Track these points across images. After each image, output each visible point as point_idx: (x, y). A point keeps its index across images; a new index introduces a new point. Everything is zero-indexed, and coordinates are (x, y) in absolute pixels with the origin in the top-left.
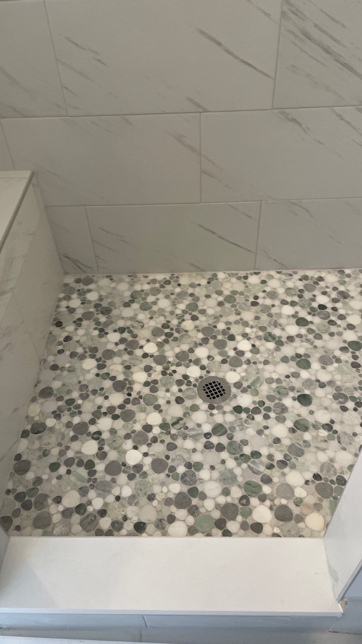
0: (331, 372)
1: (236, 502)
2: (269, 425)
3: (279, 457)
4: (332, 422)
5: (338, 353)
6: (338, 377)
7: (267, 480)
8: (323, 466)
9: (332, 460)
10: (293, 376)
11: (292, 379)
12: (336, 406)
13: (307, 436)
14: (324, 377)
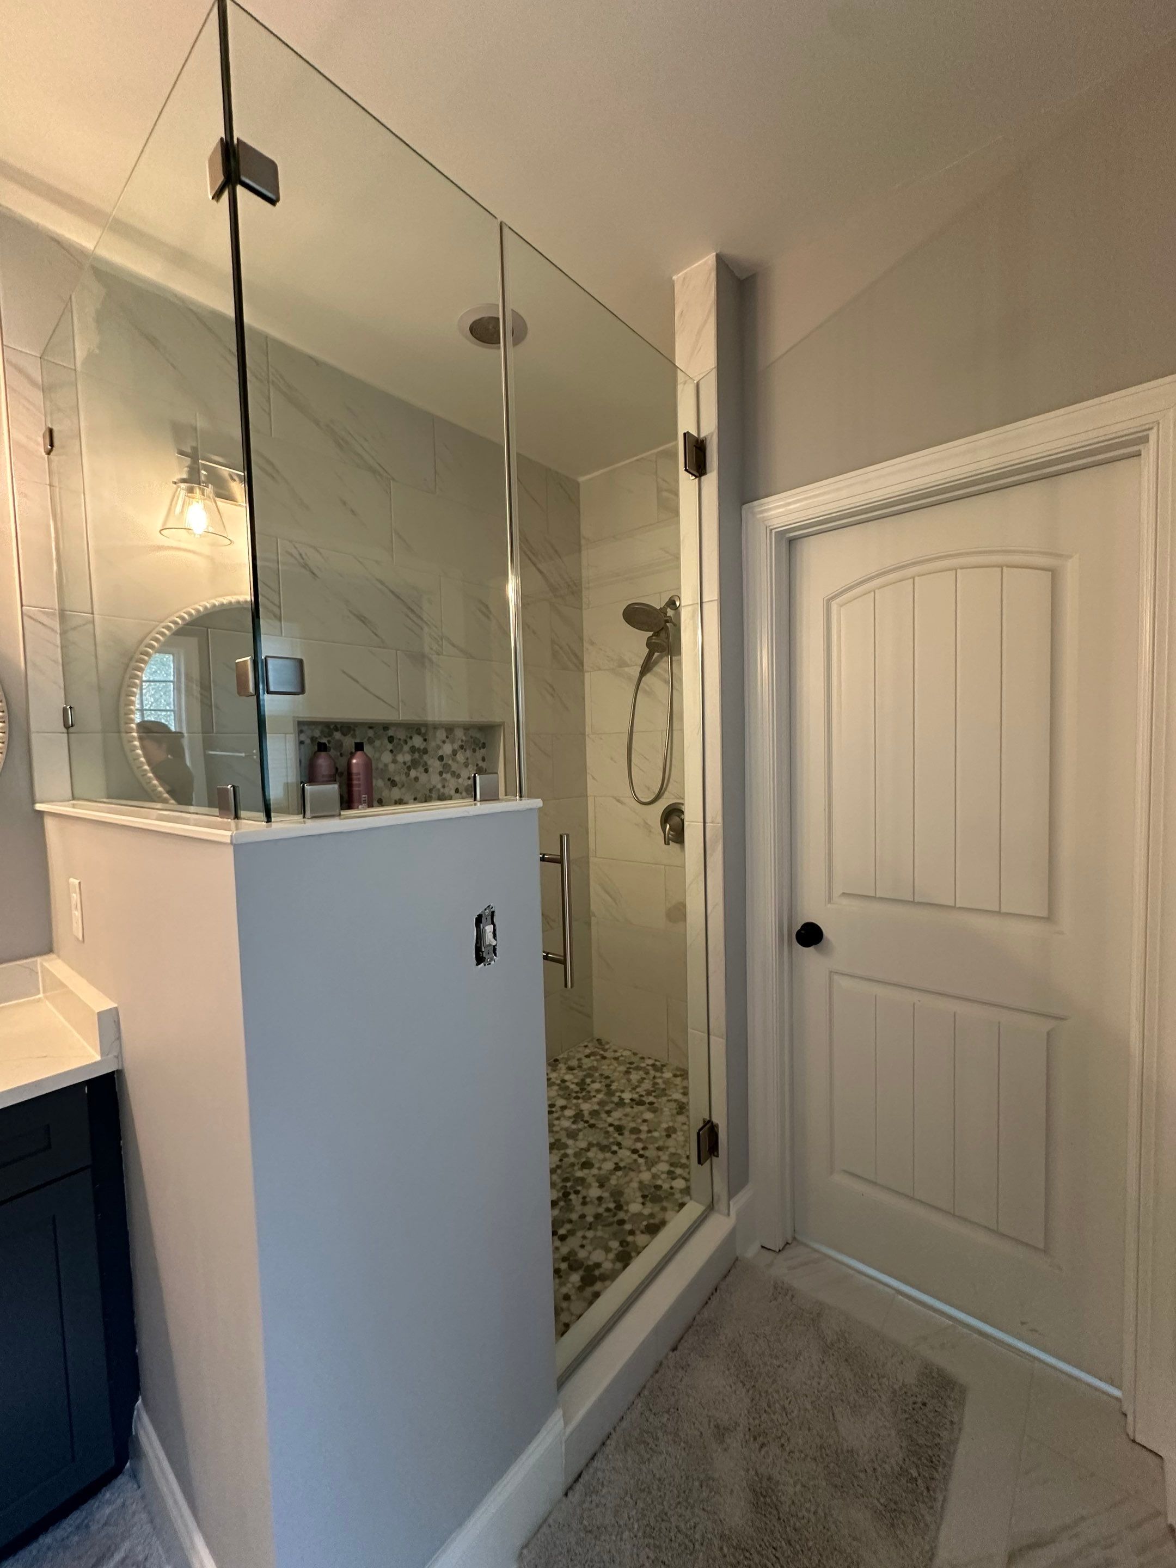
0: (583, 1139)
1: (621, 1249)
2: (585, 1194)
3: (612, 1206)
4: (616, 1164)
5: (574, 1127)
6: (590, 1139)
7: (621, 1222)
8: (640, 1189)
9: (641, 1182)
10: (565, 1157)
11: (565, 1160)
12: (608, 1155)
13: (613, 1181)
14: (583, 1145)
